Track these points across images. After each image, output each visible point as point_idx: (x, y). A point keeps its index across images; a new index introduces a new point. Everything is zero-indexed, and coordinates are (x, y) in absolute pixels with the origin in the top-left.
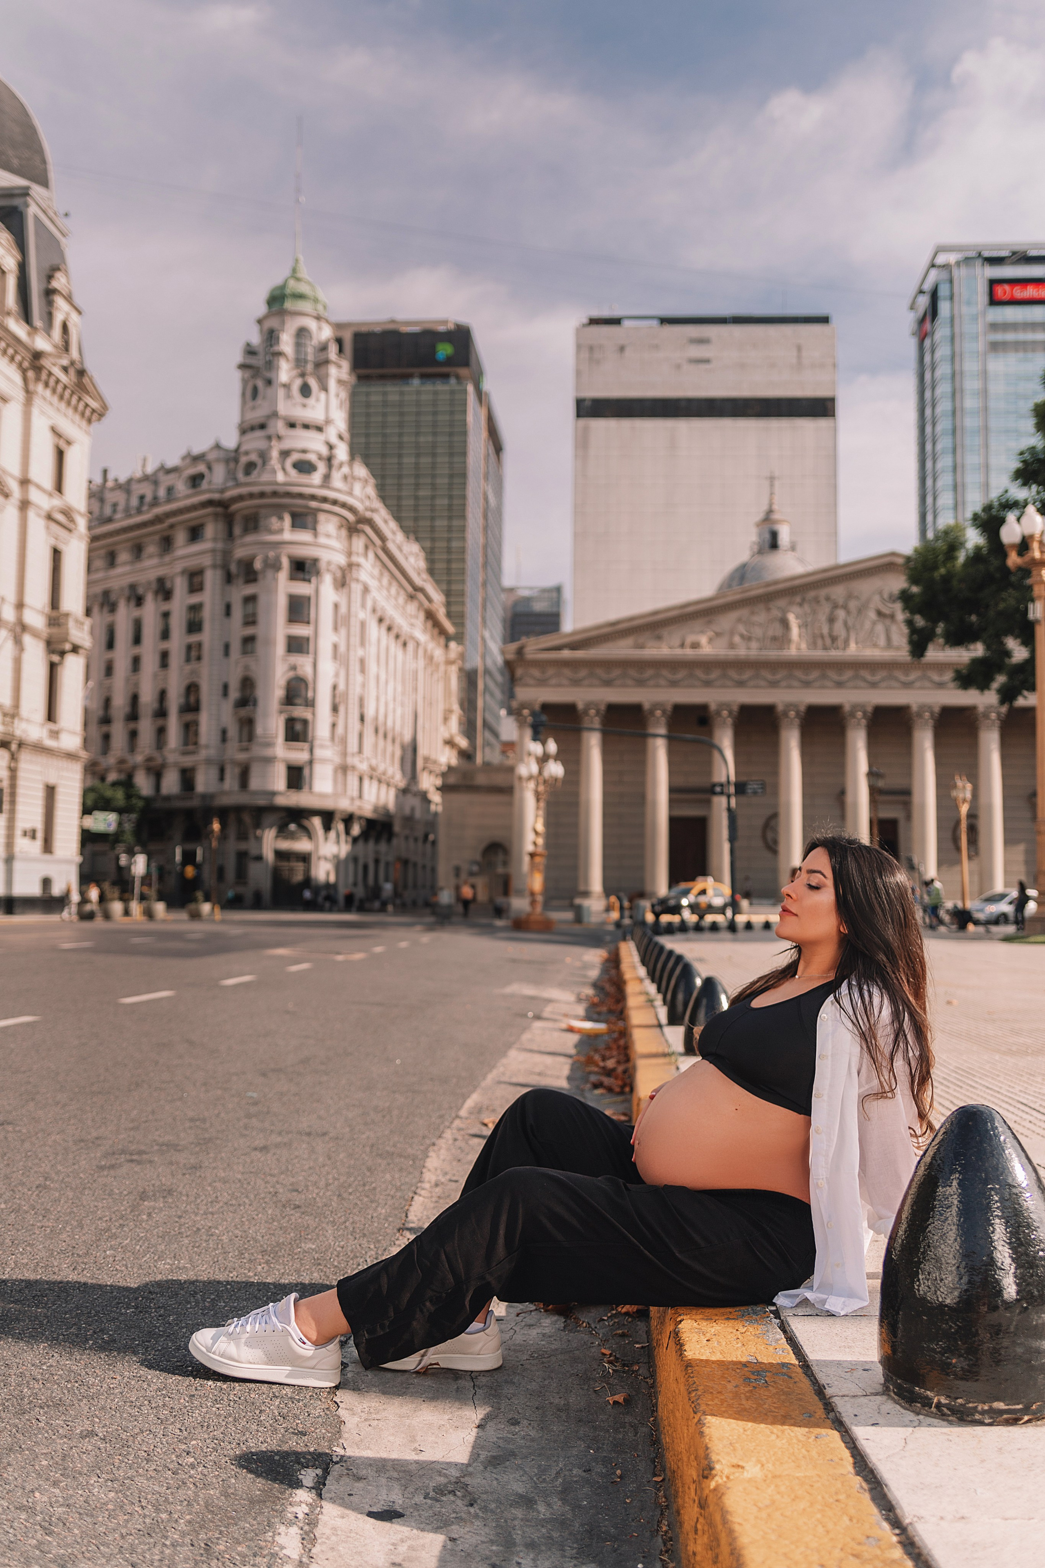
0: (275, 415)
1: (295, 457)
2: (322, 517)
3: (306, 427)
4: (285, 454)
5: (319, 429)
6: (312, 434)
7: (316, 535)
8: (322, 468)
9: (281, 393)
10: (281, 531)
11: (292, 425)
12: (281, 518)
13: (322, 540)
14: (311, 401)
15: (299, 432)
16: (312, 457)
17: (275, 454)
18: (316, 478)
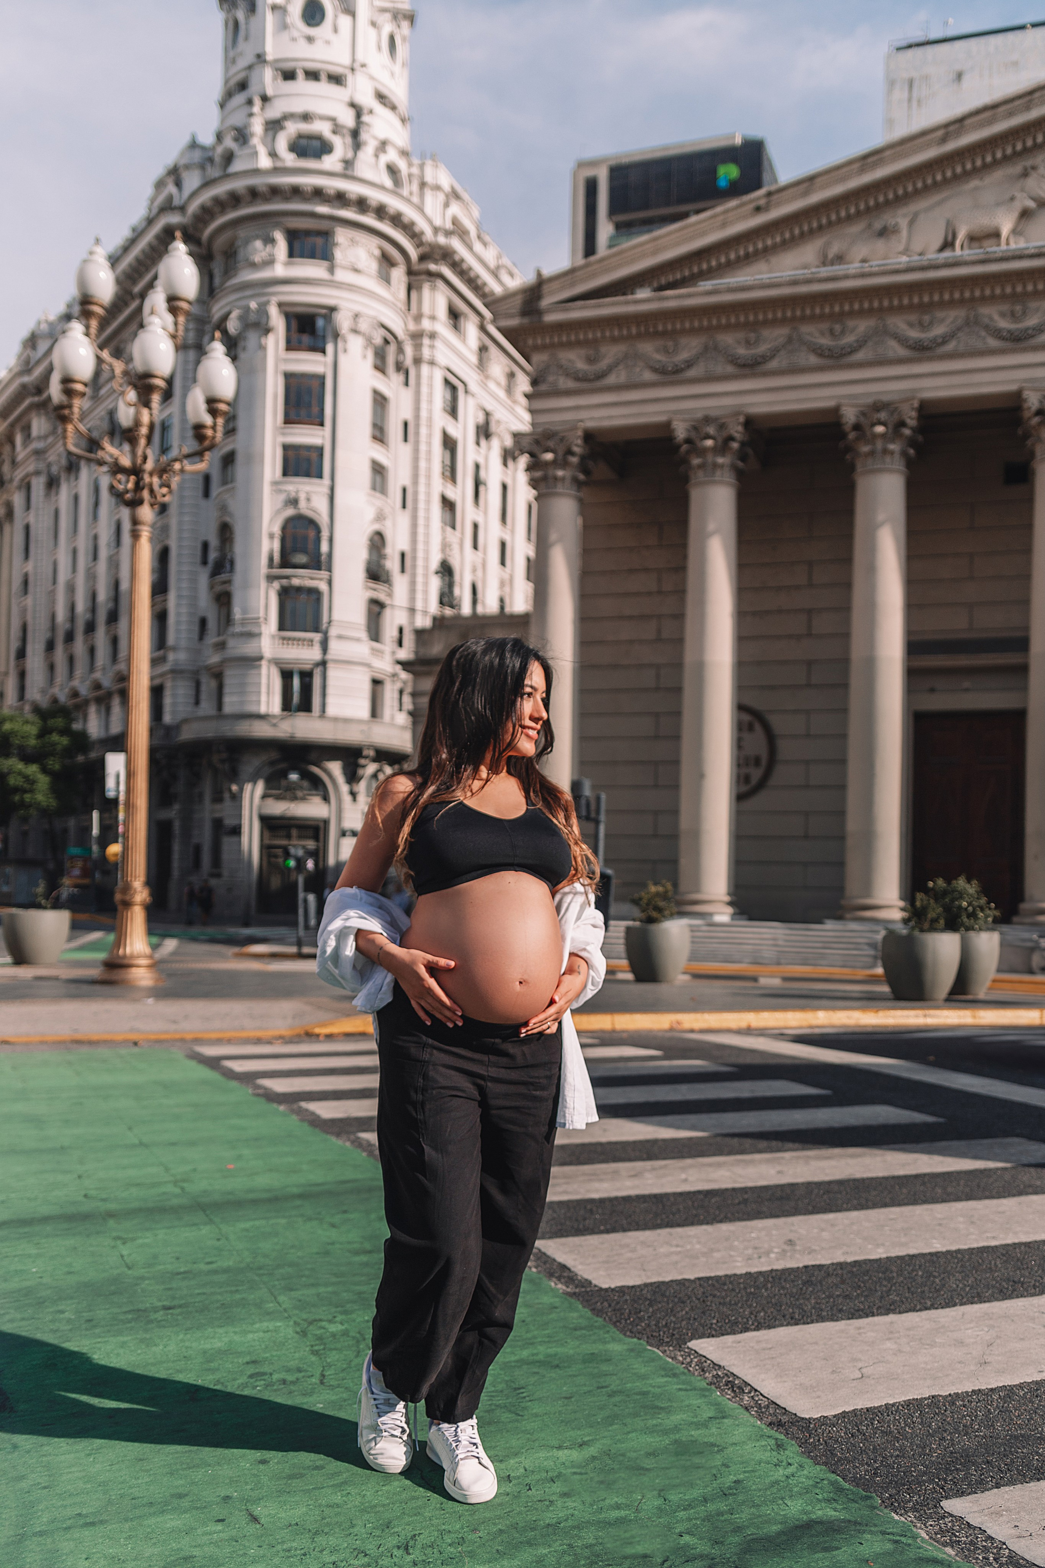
0: (260, 58)
1: (292, 128)
2: (342, 235)
3: (313, 75)
4: (274, 126)
5: (336, 79)
6: (323, 87)
7: (331, 270)
8: (341, 147)
9: (270, 19)
10: (270, 262)
11: (289, 76)
12: (270, 241)
13: (341, 275)
14: (323, 31)
15: (301, 84)
16: (323, 128)
17: (257, 127)
18: (330, 162)
